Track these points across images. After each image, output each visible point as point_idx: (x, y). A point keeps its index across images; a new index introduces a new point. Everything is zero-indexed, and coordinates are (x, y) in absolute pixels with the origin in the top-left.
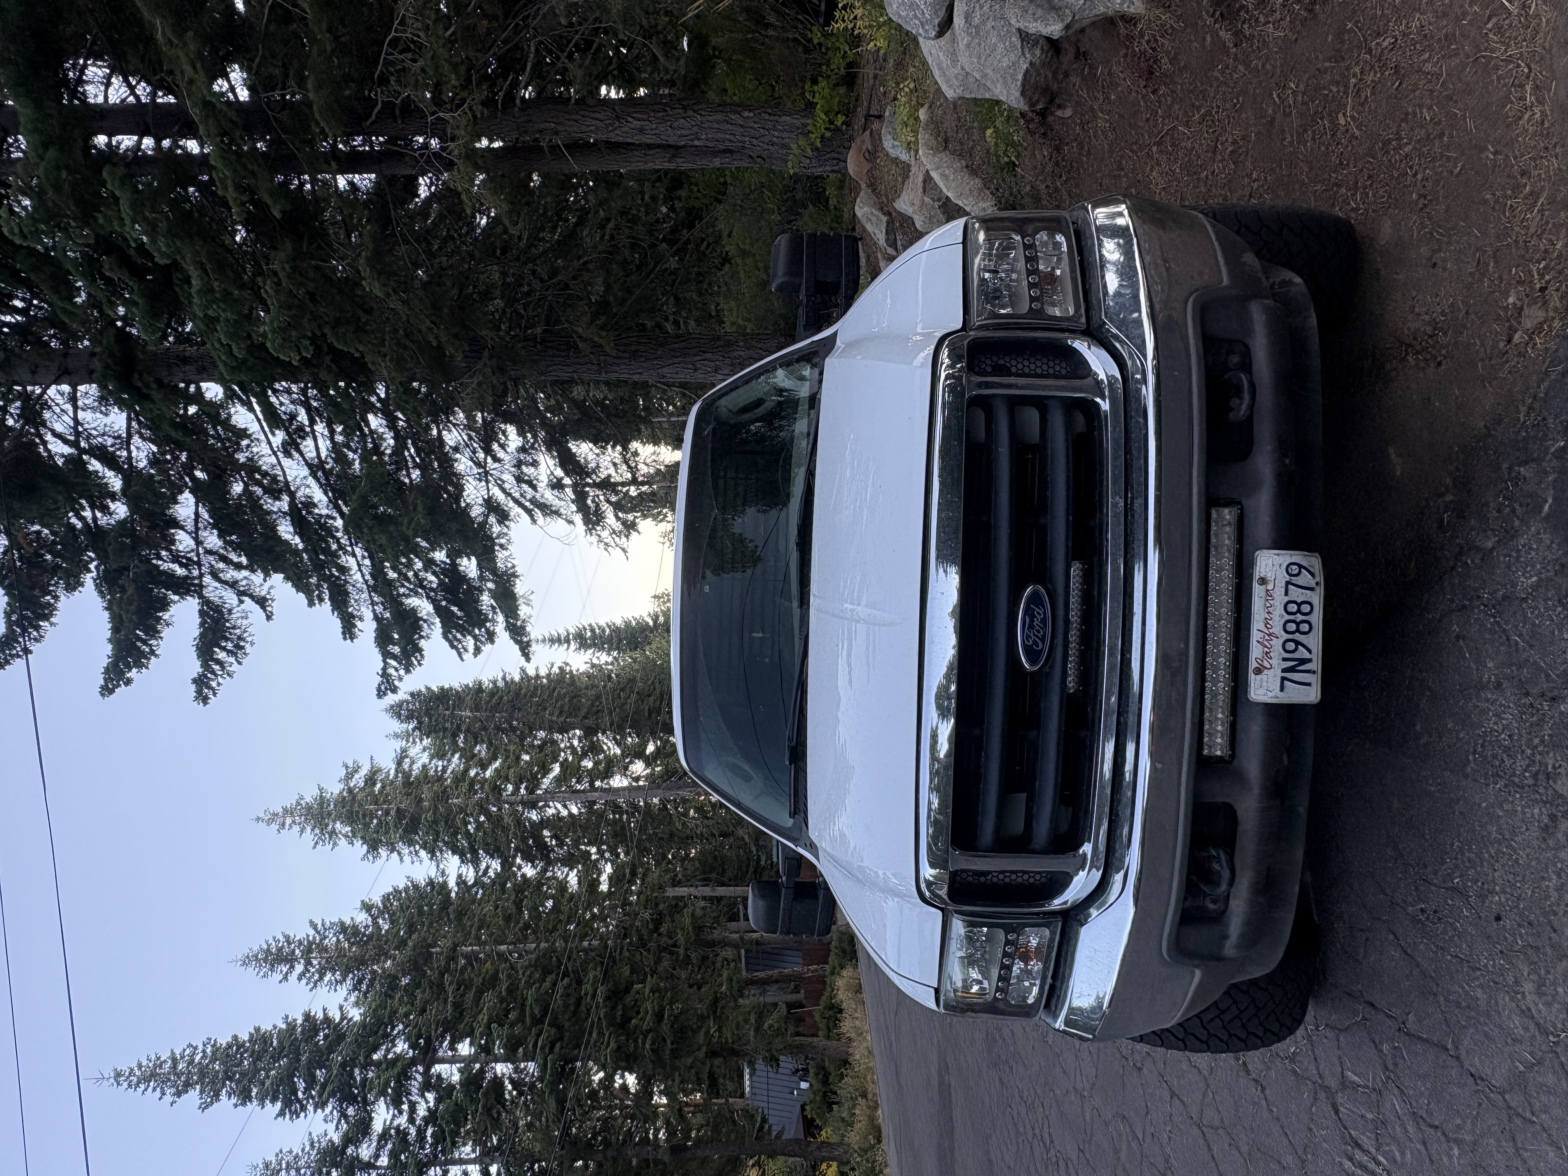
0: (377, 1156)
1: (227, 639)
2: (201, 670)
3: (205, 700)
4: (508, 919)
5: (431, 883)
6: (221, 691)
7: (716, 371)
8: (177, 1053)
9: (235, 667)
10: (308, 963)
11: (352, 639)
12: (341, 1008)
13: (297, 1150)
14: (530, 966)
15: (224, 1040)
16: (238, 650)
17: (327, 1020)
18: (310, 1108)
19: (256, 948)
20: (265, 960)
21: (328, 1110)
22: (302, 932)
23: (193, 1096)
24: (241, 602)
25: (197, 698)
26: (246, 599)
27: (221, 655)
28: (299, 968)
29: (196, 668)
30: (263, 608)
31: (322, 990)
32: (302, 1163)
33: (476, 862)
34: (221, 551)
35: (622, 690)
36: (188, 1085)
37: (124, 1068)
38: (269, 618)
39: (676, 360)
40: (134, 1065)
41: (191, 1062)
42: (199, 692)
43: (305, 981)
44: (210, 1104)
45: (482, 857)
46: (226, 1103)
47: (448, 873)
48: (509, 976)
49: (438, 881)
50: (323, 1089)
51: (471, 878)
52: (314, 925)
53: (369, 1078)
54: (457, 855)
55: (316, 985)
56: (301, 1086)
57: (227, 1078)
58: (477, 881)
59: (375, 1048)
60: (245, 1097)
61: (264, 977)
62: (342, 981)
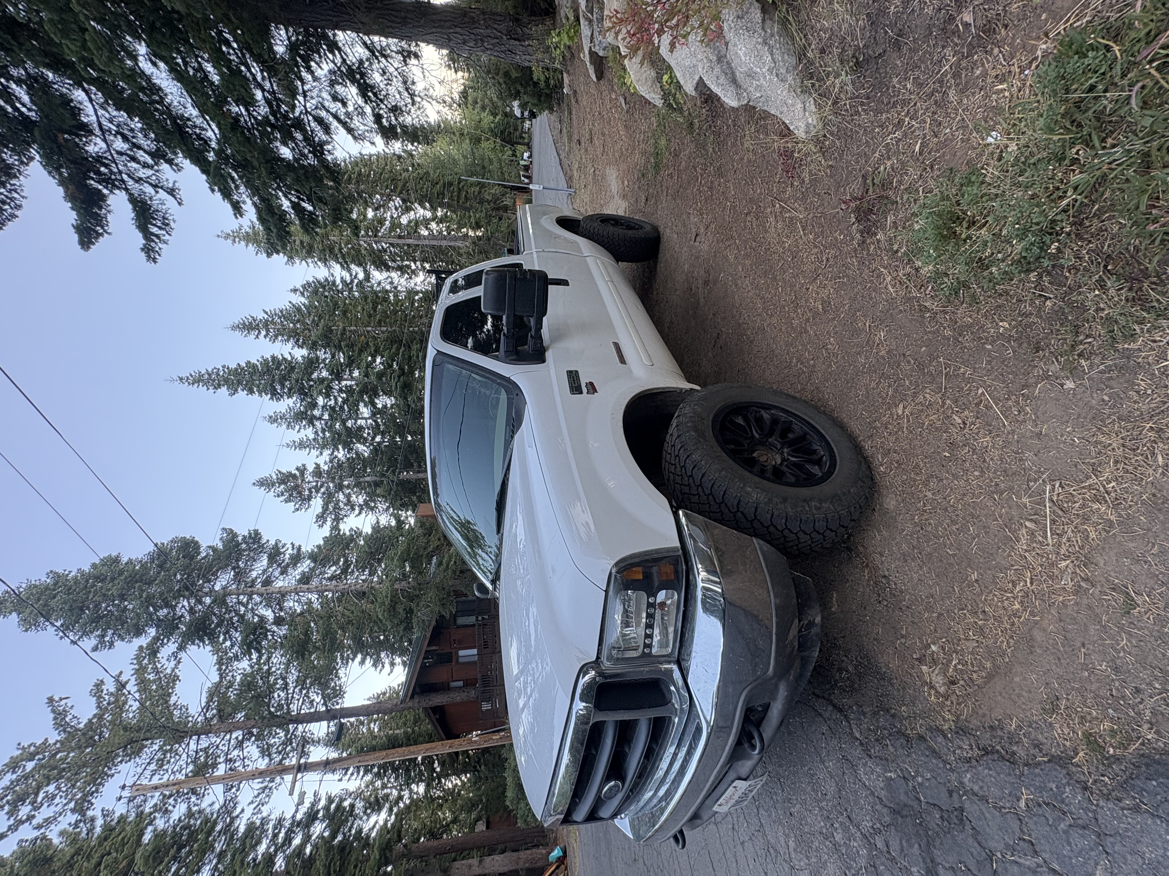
0: (323, 415)
1: (155, 219)
2: (144, 242)
3: (155, 260)
4: (370, 316)
5: (326, 280)
6: (163, 252)
7: (464, 43)
8: (210, 370)
9: (167, 237)
10: (268, 331)
11: (241, 216)
12: (290, 353)
13: (284, 411)
14: (384, 340)
15: (233, 366)
16: (165, 225)
17: (284, 359)
18: (285, 397)
19: (237, 322)
20: (244, 328)
21: (294, 398)
22: (261, 316)
23: (224, 390)
24: (157, 192)
25: (148, 260)
26: (160, 190)
27: (154, 230)
28: (263, 333)
29: (139, 240)
30: (174, 196)
31: (278, 344)
32: (288, 416)
33: (349, 270)
34: (128, 152)
35: (421, 179)
36: (219, 386)
37: (184, 375)
38: (180, 204)
39: (434, 30)
40: (188, 375)
41: (218, 374)
42: (149, 257)
43: (268, 339)
44: (234, 394)
45: (353, 266)
46: (242, 394)
47: (335, 274)
48: (374, 344)
49: (331, 279)
50: (290, 390)
51: (348, 279)
52: (266, 313)
53: (312, 386)
54: (339, 266)
55: (274, 342)
56: (278, 387)
57: (239, 383)
58: (352, 281)
59: (312, 373)
60: (251, 391)
61: (245, 336)
62: (288, 340)
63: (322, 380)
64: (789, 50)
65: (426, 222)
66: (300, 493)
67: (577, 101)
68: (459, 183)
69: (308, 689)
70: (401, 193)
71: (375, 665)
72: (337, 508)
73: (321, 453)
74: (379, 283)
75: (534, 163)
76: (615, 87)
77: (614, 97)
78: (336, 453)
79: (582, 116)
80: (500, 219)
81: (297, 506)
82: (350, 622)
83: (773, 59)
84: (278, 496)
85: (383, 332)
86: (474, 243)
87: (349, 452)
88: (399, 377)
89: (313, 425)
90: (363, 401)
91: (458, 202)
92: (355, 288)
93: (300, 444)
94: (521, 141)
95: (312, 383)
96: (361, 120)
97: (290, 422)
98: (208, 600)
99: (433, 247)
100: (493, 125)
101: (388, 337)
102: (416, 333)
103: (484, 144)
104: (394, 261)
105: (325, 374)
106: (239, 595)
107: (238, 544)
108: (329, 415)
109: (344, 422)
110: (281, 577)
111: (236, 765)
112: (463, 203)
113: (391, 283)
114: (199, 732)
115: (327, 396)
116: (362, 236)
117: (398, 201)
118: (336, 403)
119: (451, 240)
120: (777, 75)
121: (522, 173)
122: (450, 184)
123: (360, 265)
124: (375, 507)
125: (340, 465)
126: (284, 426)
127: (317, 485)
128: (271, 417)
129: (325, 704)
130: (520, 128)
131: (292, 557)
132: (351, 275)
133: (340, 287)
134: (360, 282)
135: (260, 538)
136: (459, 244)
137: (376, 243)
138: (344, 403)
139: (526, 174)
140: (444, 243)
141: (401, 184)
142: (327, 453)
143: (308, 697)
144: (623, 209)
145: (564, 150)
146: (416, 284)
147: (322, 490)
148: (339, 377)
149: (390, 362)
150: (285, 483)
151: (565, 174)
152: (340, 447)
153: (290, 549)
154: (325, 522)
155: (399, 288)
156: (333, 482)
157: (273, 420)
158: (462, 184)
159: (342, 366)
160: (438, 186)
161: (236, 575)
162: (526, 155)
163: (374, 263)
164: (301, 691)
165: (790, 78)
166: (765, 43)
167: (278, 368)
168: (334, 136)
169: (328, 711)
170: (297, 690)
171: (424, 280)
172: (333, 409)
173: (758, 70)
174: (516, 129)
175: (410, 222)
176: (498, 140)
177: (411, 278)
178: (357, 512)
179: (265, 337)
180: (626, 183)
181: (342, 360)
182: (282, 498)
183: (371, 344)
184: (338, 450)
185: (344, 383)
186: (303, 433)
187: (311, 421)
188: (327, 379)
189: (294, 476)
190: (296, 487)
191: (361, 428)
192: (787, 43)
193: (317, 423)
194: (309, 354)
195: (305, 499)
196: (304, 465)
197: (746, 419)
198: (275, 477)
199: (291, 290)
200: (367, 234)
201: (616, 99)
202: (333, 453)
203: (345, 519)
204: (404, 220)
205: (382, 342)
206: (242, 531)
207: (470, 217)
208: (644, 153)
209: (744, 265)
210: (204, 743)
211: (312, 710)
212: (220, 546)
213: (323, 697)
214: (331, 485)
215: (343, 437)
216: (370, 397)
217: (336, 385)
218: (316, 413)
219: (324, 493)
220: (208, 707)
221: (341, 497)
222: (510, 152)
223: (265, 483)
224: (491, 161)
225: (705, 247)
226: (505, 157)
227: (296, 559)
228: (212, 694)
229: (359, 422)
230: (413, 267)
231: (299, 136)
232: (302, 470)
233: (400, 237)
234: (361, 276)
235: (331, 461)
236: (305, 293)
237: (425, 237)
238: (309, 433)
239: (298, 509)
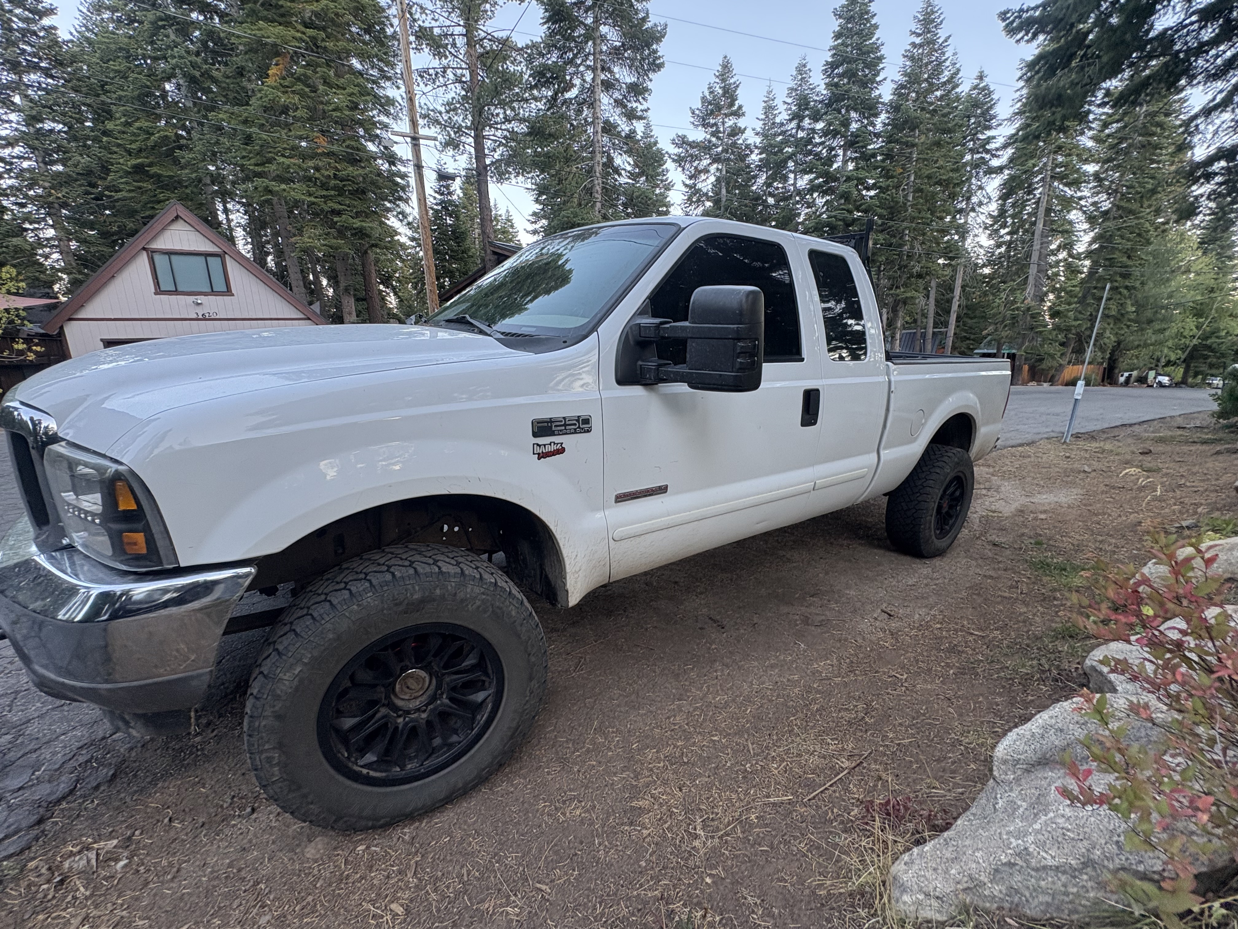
0: (803, 130)
5: (993, 117)
10: (921, 46)
12: (885, 79)
13: (811, 81)
14: (893, 198)
15: (873, 8)
17: (878, 72)
18: (827, 80)
20: (927, 13)
21: (825, 92)
22: (942, 34)
28: (918, 40)
31: (900, 62)
32: (804, 87)
33: (1005, 146)
43: (909, 47)
44: (835, 15)
45: (1010, 151)
46: (835, 25)
47: (1000, 128)
48: (889, 186)
49: (994, 122)
50: (836, 85)
51: (991, 146)
52: (946, 41)
53: (840, 113)
54: (1013, 132)
55: (904, 56)
56: (840, 70)
57: (849, 20)
58: (988, 151)
59: (856, 110)
60: (838, 36)
61: (915, 17)
62: (905, 74)
63: (846, 123)
64: (1059, 909)
65: (1068, 246)
66: (712, 112)
67: (1218, 453)
68: (1127, 288)
69: (505, 146)
70: (1119, 208)
71: (534, 214)
72: (694, 158)
73: (757, 134)
74: (981, 188)
75: (1149, 390)
76: (1216, 514)
77: (1199, 510)
78: (756, 151)
79: (1191, 459)
80: (1063, 344)
81: (697, 112)
82: (560, 182)
83: (1045, 868)
84: (710, 88)
85: (905, 197)
86: (1029, 309)
87: (757, 166)
88: (843, 220)
89: (791, 120)
90: (816, 178)
91: (1095, 288)
92: (978, 156)
93: (770, 107)
94: (1191, 373)
95: (843, 111)
96: (1225, 126)
97: (796, 90)
98: (589, 21)
99: (1028, 255)
100: (1223, 333)
101: (897, 202)
102: (901, 238)
103: (1191, 323)
104: (1014, 205)
105: (854, 126)
106: (594, 54)
107: (648, 46)
108: (802, 138)
109: (790, 157)
110: (612, 101)
111: (441, 79)
112: (1094, 294)
113: (980, 204)
114: (469, 35)
115: (825, 133)
116: (1054, 159)
117: (1106, 206)
118: (816, 145)
119: (1037, 279)
120: (1011, 865)
121: (1135, 373)
122: (1126, 276)
123: (1011, 160)
124: (692, 202)
125: (742, 158)
126: (792, 84)
127: (720, 132)
128: (804, 66)
129: (493, 163)
130: (1213, 371)
131: (633, 110)
132: (997, 149)
133: (981, 136)
134: (984, 161)
135: (654, 71)
136: (1030, 289)
137: (1042, 180)
138: (816, 155)
139: (1132, 379)
140: (1033, 270)
141: (1135, 206)
142: (758, 140)
143: (499, 146)
144: (1001, 509)
145: (1145, 431)
146: (976, 236)
147: (714, 139)
148: (850, 144)
149: (863, 207)
150: (724, 95)
151: (1103, 431)
152: (764, 156)
153: (642, 107)
154: (678, 146)
155: (972, 214)
156: (722, 151)
157: (802, 70)
158: (1125, 292)
159: (863, 147)
160: (1125, 259)
161: (616, 49)
162: (1165, 380)
163: (1012, 178)
164: (505, 137)
165: (997, 889)
166: (1088, 863)
167: (867, 66)
168: (1201, 87)
169: (485, 167)
170: (505, 133)
171: (981, 247)
172: (809, 141)
173: (1037, 826)
174: (1211, 366)
175: (1071, 223)
176: (1195, 341)
177: (986, 228)
178: (688, 182)
179: (914, 45)
180: (1043, 516)
181: (871, 147)
182: (707, 93)
183: (889, 182)
184: (761, 154)
185: (840, 152)
186: (782, 108)
187: (797, 117)
188: (847, 129)
189: (732, 104)
190: (719, 108)
191: (785, 179)
192: (1076, 912)
193: (793, 124)
194: (882, 103)
195: (704, 120)
196: (743, 114)
197: (472, 669)
198: (732, 81)
199: (982, 72)
200: (1057, 166)
201: (1195, 513)
202: (756, 147)
203: (680, 169)
204: (1074, 215)
205: (891, 195)
206: (663, 49)
207: (1069, 304)
208: (1078, 548)
209: (795, 683)
210: (461, 42)
211: (486, 151)
212: (648, 25)
213: (497, 161)
214: (720, 149)
215: (773, 158)
216: (820, 186)
217: (839, 141)
218: (806, 122)
219: (710, 142)
220: (493, 40)
221: (705, 162)
222: (1173, 357)
223: (726, 69)
224: (1162, 331)
225: (864, 625)
226: (1166, 351)
227: (631, 115)
228: (505, 42)
229: (792, 176)
230: (1003, 232)
231: (1207, 34)
232: (738, 114)
233: (1048, 211)
234: (995, 163)
235: (748, 146)
236: (975, 92)
237: (1045, 244)
238: (783, 116)
239: (693, 113)
